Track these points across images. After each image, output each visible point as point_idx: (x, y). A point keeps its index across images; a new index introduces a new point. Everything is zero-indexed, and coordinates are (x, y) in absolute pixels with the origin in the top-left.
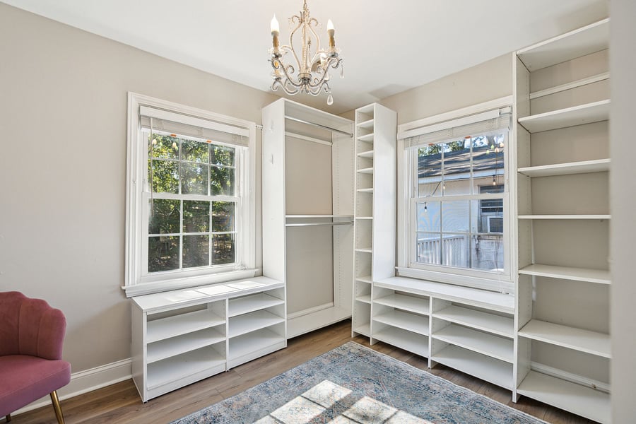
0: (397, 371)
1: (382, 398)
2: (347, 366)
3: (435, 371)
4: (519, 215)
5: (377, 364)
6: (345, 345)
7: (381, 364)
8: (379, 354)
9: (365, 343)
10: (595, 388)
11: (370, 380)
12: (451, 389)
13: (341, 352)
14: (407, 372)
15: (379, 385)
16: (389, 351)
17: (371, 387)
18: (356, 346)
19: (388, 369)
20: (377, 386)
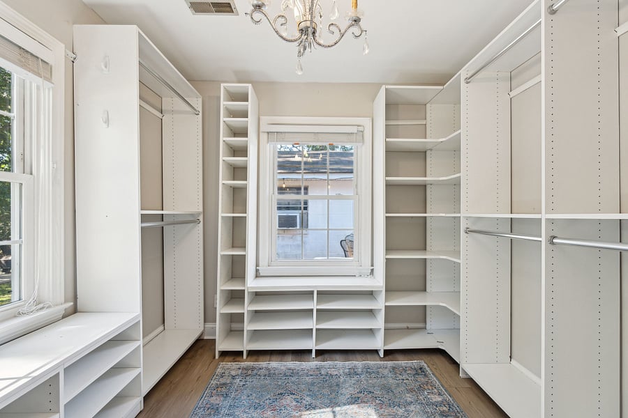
0: (293, 373)
1: (310, 405)
2: (245, 392)
3: (319, 358)
4: (386, 213)
5: (270, 374)
6: (219, 370)
7: (275, 374)
8: (263, 364)
9: (238, 359)
10: (408, 328)
11: (281, 394)
12: (344, 367)
13: (222, 381)
14: (303, 370)
15: (294, 394)
16: (268, 357)
17: (288, 400)
18: (232, 366)
19: (285, 375)
20: (294, 397)
